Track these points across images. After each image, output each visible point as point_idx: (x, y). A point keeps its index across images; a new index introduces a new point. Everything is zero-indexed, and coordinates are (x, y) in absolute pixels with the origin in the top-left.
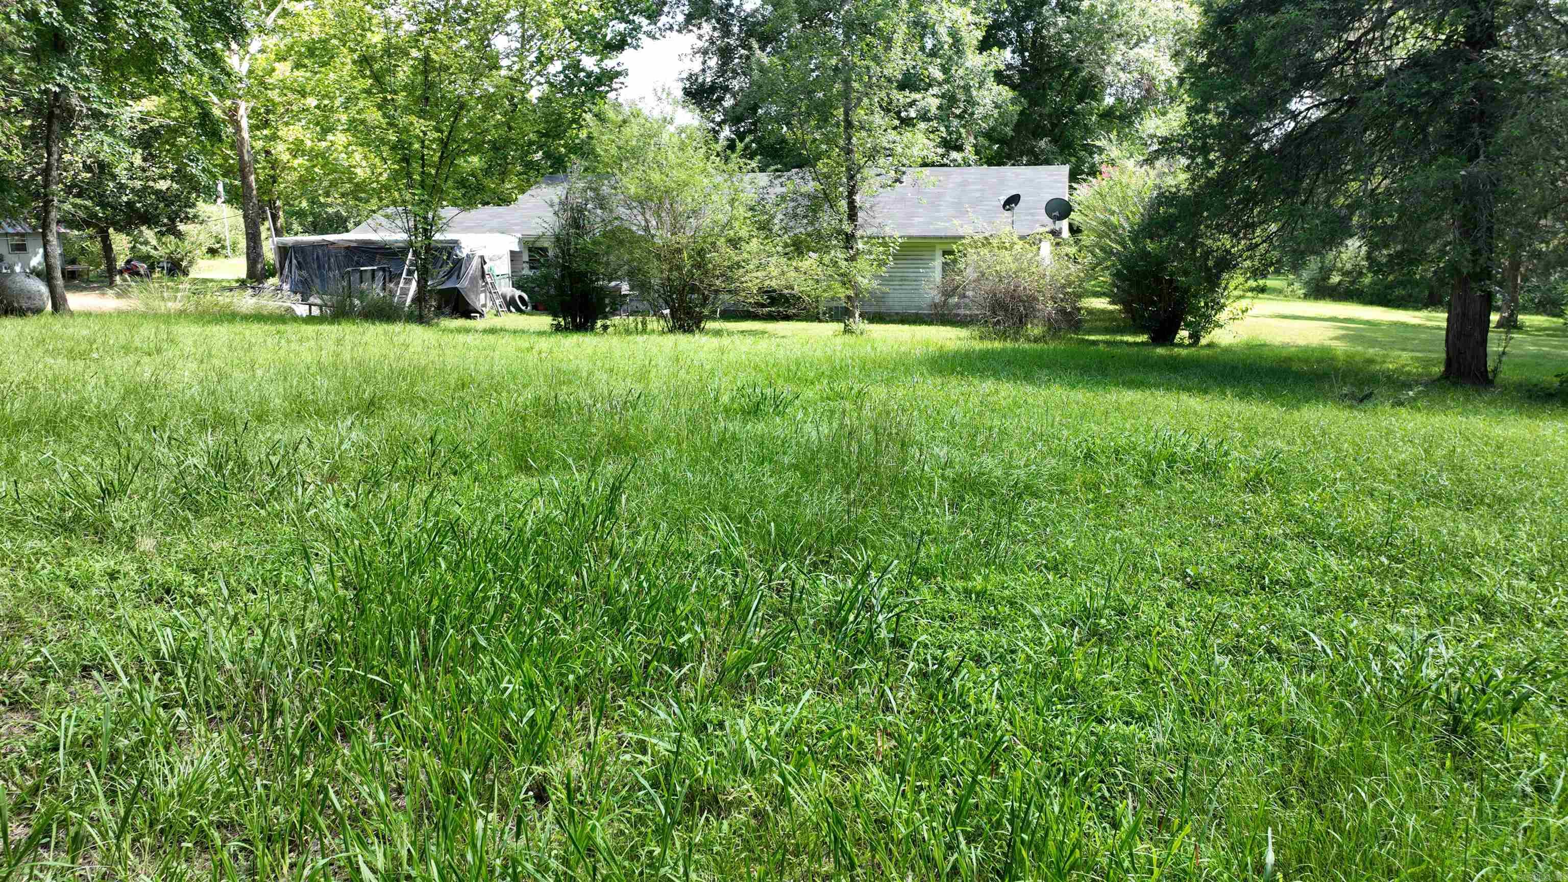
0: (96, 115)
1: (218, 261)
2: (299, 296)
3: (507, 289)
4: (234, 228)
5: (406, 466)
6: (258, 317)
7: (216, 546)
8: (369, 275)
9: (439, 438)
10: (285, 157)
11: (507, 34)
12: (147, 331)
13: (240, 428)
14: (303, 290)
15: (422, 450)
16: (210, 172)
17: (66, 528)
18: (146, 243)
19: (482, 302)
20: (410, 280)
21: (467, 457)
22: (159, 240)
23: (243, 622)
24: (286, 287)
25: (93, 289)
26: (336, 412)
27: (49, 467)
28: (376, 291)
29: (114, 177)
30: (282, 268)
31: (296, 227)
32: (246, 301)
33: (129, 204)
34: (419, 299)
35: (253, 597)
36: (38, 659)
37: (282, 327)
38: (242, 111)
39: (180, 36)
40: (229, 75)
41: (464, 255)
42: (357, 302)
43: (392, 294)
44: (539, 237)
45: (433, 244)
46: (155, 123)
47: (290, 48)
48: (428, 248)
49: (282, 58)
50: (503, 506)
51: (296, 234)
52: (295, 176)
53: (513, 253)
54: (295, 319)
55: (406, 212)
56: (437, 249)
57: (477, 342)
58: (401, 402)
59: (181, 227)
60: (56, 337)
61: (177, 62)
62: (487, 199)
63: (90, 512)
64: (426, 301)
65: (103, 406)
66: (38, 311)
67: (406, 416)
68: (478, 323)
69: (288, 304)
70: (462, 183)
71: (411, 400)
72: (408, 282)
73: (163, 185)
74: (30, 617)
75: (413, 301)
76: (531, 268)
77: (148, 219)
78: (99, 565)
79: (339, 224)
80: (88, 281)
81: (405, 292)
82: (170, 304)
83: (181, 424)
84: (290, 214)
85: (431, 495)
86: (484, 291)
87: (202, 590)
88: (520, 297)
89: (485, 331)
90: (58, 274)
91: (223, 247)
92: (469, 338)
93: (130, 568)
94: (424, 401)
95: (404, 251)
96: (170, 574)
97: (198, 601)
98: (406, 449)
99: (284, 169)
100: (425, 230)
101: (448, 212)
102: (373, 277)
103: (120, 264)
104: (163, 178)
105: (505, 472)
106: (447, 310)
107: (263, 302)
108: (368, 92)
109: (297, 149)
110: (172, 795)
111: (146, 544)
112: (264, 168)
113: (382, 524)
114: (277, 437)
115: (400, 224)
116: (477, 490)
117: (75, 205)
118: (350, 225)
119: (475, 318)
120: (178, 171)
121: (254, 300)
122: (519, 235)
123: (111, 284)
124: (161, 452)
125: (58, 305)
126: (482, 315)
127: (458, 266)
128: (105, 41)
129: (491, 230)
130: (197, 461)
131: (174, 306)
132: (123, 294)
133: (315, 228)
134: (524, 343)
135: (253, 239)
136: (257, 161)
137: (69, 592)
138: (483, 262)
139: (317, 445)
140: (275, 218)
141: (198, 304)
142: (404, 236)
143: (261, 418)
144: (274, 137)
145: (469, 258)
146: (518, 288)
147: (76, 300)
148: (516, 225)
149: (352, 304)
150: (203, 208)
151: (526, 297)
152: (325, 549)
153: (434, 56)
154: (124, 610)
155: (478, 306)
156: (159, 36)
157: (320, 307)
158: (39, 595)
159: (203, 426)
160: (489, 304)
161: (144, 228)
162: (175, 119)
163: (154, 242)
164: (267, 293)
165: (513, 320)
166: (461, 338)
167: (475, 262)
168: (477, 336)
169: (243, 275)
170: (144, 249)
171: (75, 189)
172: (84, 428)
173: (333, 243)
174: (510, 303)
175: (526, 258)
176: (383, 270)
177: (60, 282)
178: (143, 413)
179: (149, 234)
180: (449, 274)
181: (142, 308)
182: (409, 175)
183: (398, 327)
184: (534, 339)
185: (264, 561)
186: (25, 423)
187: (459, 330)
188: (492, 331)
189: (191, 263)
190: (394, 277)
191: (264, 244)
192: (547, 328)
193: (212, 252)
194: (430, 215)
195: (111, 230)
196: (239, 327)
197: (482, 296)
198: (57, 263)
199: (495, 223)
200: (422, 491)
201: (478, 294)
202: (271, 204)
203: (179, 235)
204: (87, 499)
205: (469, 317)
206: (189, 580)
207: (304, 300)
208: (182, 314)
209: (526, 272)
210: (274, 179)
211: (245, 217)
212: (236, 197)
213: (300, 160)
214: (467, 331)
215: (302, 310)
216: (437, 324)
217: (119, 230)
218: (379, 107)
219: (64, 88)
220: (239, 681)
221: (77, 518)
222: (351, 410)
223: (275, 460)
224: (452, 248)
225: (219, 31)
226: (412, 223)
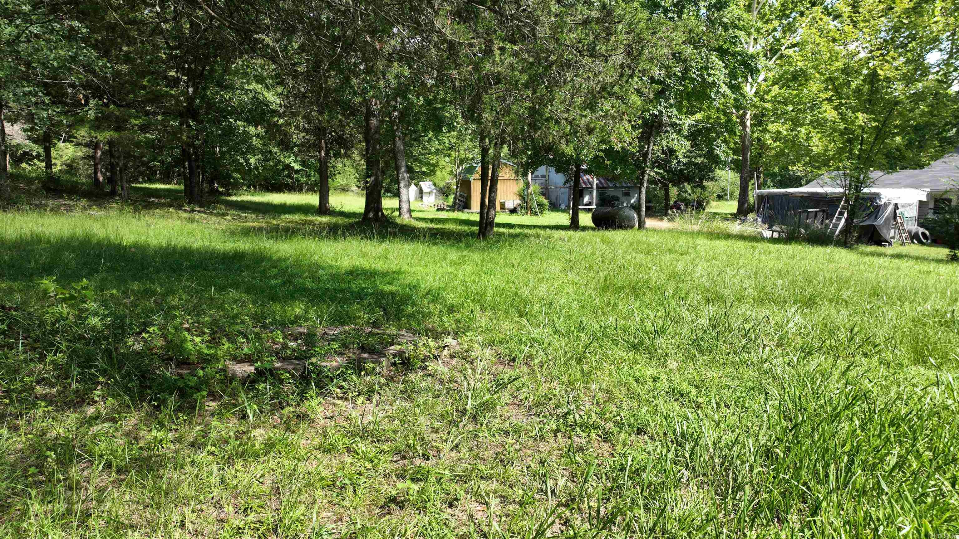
0: (673, 125)
1: (722, 203)
2: (767, 226)
3: (914, 227)
4: (733, 183)
5: (830, 345)
6: (742, 237)
7: (710, 374)
8: (813, 214)
9: (856, 330)
10: (769, 142)
11: (941, 50)
12: (683, 241)
13: (729, 304)
14: (769, 221)
15: (843, 335)
16: (727, 153)
17: (634, 347)
18: (686, 192)
19: (892, 234)
20: (841, 219)
21: (876, 346)
22: (693, 190)
23: (722, 426)
24: (759, 219)
25: (657, 216)
26: (786, 302)
27: (631, 314)
28: (817, 225)
29: (677, 157)
30: (759, 208)
31: (769, 182)
32: (736, 227)
33: (681, 171)
34: (846, 231)
35: (728, 411)
36: (618, 418)
37: (755, 244)
38: (748, 116)
39: (722, 78)
40: (744, 97)
41: (883, 203)
42: (803, 231)
43: (827, 226)
44: (946, 192)
45: (861, 195)
46: (700, 126)
47: (781, 77)
48: (857, 198)
49: (775, 83)
50: (902, 387)
51: (769, 187)
52: (773, 152)
53: (921, 203)
54: (763, 239)
55: (845, 175)
56: (863, 199)
57: (887, 264)
58: (831, 301)
59: (705, 183)
60: (639, 242)
61: (718, 92)
62: (906, 165)
63: (647, 341)
64: (850, 233)
65: (658, 283)
66: (632, 227)
67: (833, 311)
68: (888, 250)
69: (760, 230)
70: (888, 155)
71: (837, 300)
72: (839, 219)
73: (699, 160)
74: (616, 392)
75: (841, 232)
76: (935, 213)
77: (689, 179)
78: (650, 372)
79: (797, 181)
80: (655, 212)
81: (836, 226)
82: (694, 226)
83: (696, 298)
84: (766, 176)
85: (848, 368)
86: (894, 228)
87: (700, 400)
88: (923, 234)
89: (893, 256)
90: (644, 209)
91: (726, 195)
92: (881, 260)
93: (663, 377)
94: (846, 302)
95: (839, 199)
96: (684, 386)
97: (698, 406)
98: (832, 333)
99: (768, 148)
100: (857, 187)
101: (874, 174)
102: (816, 217)
103: (672, 203)
104: (700, 156)
105: (906, 362)
106: (865, 240)
107: (745, 228)
108: (830, 100)
109: (777, 136)
110: (675, 519)
111: (672, 365)
112: (756, 149)
113: (813, 382)
114: (749, 313)
115: (839, 182)
116: (883, 371)
117: (656, 173)
118: (803, 182)
119: (884, 246)
120: (708, 152)
121: (740, 226)
122: (928, 190)
123: (666, 214)
124: (685, 313)
125: (641, 225)
126: (890, 244)
127: (877, 210)
128: (683, 86)
129: (906, 186)
130: (704, 322)
131: (696, 228)
132: (672, 220)
133: (781, 184)
134: (924, 267)
135: (744, 190)
136: (752, 145)
137: (634, 384)
138: (896, 207)
139: (773, 322)
140: (758, 178)
141: (709, 227)
142: (842, 190)
143: (741, 299)
144: (765, 131)
145: (886, 205)
146: (921, 227)
147: (650, 223)
148: (927, 182)
149: (799, 231)
150: (719, 173)
151: (927, 233)
152: (774, 391)
153: (880, 72)
154: (660, 401)
155: (888, 238)
156: (711, 79)
157: (779, 232)
158: (621, 383)
159: (707, 301)
160: (897, 237)
161: (686, 184)
162: (711, 124)
163: (690, 192)
164: (748, 223)
165: (915, 249)
166: (875, 260)
167: (890, 208)
168: (886, 259)
169: (735, 211)
170: (684, 195)
171: (656, 164)
172: (649, 294)
173: (792, 194)
174: (914, 237)
175: (932, 205)
176: (823, 211)
177: (643, 213)
178: (678, 289)
179: (688, 187)
180: (869, 215)
181: (680, 228)
182: (851, 150)
183: (829, 249)
184: (932, 266)
185: (735, 390)
186: (622, 288)
187: (873, 254)
188: (899, 256)
189: (708, 203)
190: (830, 216)
191: (750, 193)
192: (944, 257)
193: (720, 197)
194: (862, 177)
195: (670, 185)
196: (730, 242)
197: (892, 231)
198: (643, 202)
199: (909, 181)
200: (842, 364)
201: (889, 230)
202: (757, 170)
203: (704, 188)
204: (647, 333)
205: (881, 245)
206: (694, 391)
207: (770, 227)
208: (699, 233)
209: (931, 216)
210: (760, 155)
211: (741, 178)
212: (738, 166)
213: (778, 143)
214: (879, 255)
215: (767, 234)
216: (857, 249)
217: (673, 185)
218: (836, 108)
219: (661, 112)
220: (716, 460)
221: (641, 343)
222: (795, 302)
223: (747, 327)
224: (874, 198)
225: (743, 72)
226: (848, 182)
